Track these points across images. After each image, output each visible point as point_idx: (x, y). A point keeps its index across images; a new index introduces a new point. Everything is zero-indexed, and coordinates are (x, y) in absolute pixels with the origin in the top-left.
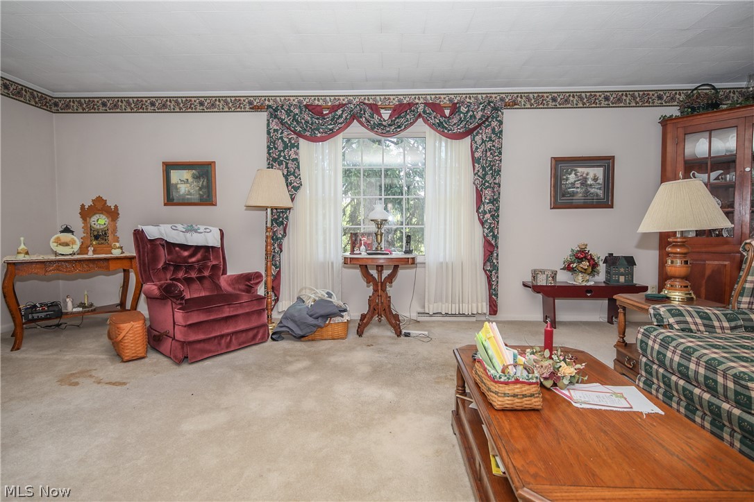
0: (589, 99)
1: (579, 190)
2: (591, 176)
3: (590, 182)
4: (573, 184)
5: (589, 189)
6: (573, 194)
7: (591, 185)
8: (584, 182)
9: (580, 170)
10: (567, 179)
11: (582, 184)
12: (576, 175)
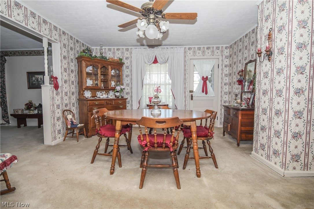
0: (37, 52)
1: (36, 83)
2: (39, 78)
3: (39, 80)
4: (34, 81)
5: (40, 82)
6: (35, 84)
7: (40, 81)
8: (37, 80)
9: (36, 76)
10: (32, 79)
11: (37, 81)
12: (35, 78)
